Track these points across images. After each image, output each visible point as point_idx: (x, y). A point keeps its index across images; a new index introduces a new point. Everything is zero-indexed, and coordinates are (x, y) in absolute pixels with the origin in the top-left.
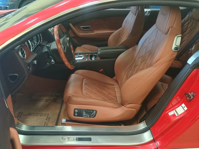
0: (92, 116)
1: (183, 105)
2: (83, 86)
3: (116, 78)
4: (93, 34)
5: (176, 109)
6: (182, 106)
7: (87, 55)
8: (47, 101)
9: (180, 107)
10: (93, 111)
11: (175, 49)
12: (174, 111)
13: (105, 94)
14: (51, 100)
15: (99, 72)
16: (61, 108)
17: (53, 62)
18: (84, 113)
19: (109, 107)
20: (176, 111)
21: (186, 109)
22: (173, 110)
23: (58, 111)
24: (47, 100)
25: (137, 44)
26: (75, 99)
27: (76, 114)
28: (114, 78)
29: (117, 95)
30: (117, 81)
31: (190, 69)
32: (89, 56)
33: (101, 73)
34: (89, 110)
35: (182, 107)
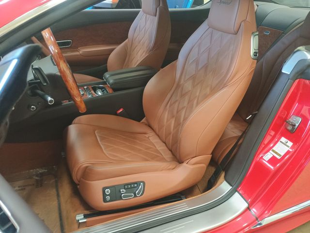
0: (138, 194)
1: (283, 139)
2: (100, 142)
3: (147, 120)
4: (77, 53)
5: (274, 149)
6: (281, 142)
7: (85, 87)
8: (22, 189)
9: (279, 143)
10: (138, 183)
11: (255, 55)
12: (271, 151)
13: (141, 150)
14: (31, 185)
15: (116, 114)
16: (58, 195)
17: (51, 101)
18: (122, 191)
19: (162, 170)
20: (274, 151)
21: (290, 144)
22: (268, 151)
23: (55, 203)
24: (21, 186)
25: (176, 58)
26: (100, 169)
27: (108, 198)
28: (143, 120)
29: (159, 149)
30: (150, 126)
31: (289, 80)
32: (91, 89)
33: (121, 115)
34: (130, 184)
35: (283, 143)
